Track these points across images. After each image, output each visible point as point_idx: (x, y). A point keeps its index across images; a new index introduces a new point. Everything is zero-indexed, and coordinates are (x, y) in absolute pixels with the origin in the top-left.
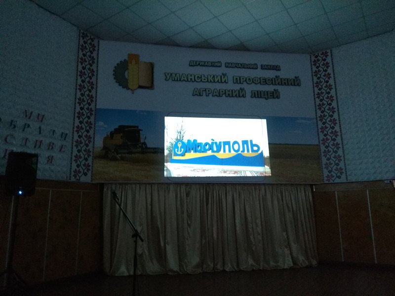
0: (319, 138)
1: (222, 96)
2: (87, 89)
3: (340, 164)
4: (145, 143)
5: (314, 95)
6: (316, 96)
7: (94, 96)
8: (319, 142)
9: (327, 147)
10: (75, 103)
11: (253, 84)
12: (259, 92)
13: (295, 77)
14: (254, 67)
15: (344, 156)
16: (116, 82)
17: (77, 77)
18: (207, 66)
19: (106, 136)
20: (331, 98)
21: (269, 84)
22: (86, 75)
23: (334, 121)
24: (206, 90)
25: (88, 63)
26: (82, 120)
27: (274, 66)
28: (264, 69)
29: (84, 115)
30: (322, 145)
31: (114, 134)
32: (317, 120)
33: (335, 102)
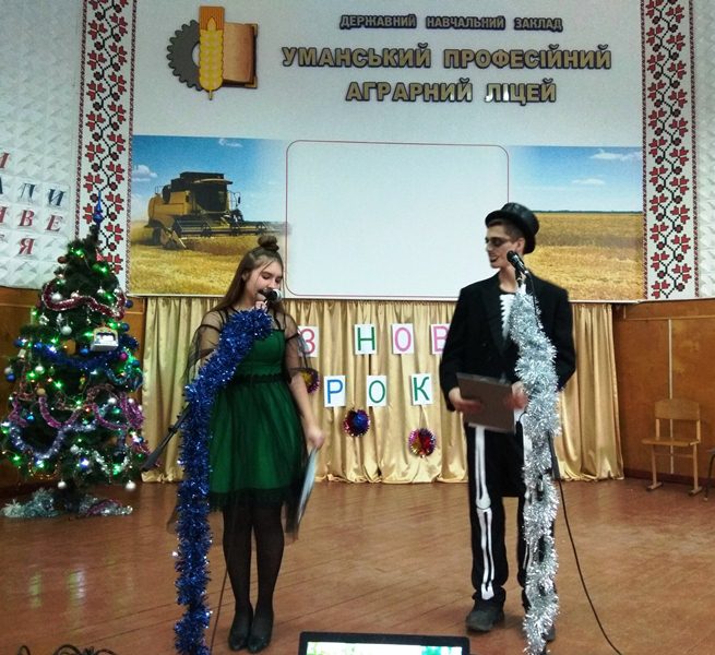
0: (645, 196)
1: (414, 101)
2: (108, 92)
3: (685, 256)
4: (237, 213)
5: (644, 90)
6: (648, 93)
7: (126, 107)
8: (645, 205)
9: (660, 217)
10: (81, 126)
11: (492, 65)
12: (506, 87)
13: (599, 47)
14: (496, 24)
15: (696, 238)
16: (175, 74)
17: (83, 68)
18: (380, 26)
19: (153, 195)
20: (680, 98)
21: (530, 65)
22: (104, 60)
23: (681, 155)
24: (376, 86)
25: (108, 33)
26: (98, 162)
27: (546, 20)
28: (522, 29)
29: (102, 151)
30: (650, 214)
31: (171, 191)
32: (644, 152)
33: (687, 107)
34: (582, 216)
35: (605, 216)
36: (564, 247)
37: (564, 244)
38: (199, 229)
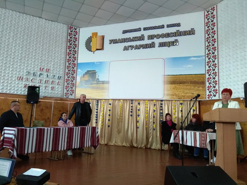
0: (205, 69)
1: (140, 49)
2: (72, 54)
3: (216, 86)
4: (98, 79)
5: (205, 39)
7: (76, 57)
8: (206, 72)
9: (209, 75)
10: (66, 62)
11: (161, 38)
12: (164, 43)
13: (191, 29)
14: (162, 27)
15: (219, 81)
16: (86, 49)
17: (67, 49)
19: (81, 76)
20: (214, 41)
21: (171, 36)
22: (72, 47)
23: (215, 57)
24: (131, 46)
25: (73, 41)
26: (69, 69)
27: (176, 24)
28: (169, 27)
29: (70, 67)
30: (207, 74)
31: (84, 75)
32: (205, 57)
33: (216, 43)
34: (186, 76)
35: (193, 76)
36: (181, 85)
37: (181, 84)
38: (90, 83)
